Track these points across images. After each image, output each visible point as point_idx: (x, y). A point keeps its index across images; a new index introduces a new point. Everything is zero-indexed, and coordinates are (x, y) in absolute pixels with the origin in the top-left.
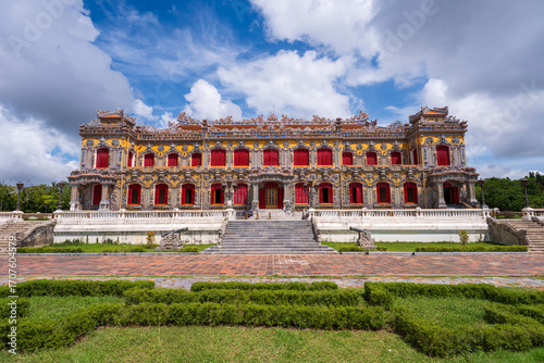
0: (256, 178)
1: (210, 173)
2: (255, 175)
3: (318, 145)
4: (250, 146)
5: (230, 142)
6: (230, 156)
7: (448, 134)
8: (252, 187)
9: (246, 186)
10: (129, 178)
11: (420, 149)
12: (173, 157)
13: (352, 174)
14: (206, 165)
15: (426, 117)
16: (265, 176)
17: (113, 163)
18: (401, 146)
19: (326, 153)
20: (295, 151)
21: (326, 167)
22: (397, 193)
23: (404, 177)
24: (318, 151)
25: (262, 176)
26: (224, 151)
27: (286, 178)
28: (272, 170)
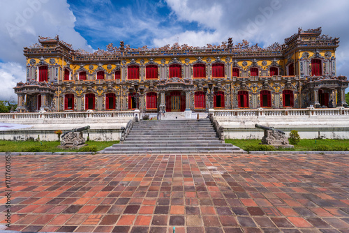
0: (163, 87)
1: (127, 84)
2: (163, 84)
3: (213, 61)
4: (159, 63)
5: (143, 59)
6: (143, 71)
7: (322, 49)
8: (160, 95)
9: (156, 94)
10: (64, 89)
11: (297, 63)
12: (101, 74)
13: (241, 84)
14: (124, 78)
15: (302, 36)
16: (170, 85)
17: (51, 78)
18: (278, 62)
19: (219, 67)
20: (195, 66)
21: (219, 78)
22: (277, 99)
23: (283, 86)
24: (213, 65)
25: (167, 85)
26: (138, 67)
27: (188, 86)
28: (175, 80)
